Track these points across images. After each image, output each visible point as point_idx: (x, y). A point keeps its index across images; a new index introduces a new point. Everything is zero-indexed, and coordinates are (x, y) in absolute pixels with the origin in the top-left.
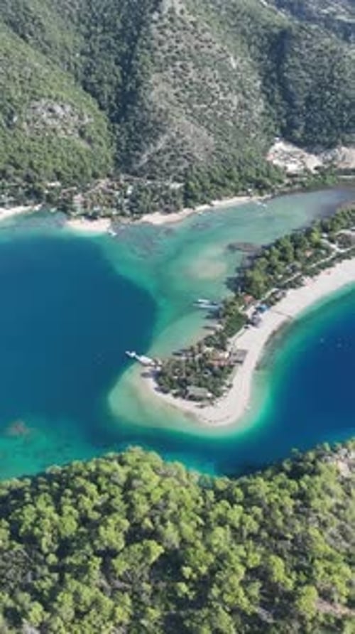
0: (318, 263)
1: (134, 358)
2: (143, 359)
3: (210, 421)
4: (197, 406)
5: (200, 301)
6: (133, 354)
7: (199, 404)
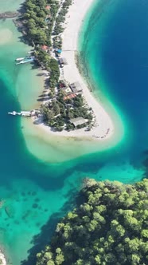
0: (58, 12)
1: (17, 115)
2: (24, 113)
3: (102, 137)
4: (86, 131)
5: (18, 59)
6: (14, 113)
7: (85, 128)
